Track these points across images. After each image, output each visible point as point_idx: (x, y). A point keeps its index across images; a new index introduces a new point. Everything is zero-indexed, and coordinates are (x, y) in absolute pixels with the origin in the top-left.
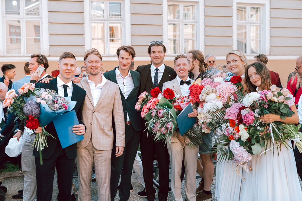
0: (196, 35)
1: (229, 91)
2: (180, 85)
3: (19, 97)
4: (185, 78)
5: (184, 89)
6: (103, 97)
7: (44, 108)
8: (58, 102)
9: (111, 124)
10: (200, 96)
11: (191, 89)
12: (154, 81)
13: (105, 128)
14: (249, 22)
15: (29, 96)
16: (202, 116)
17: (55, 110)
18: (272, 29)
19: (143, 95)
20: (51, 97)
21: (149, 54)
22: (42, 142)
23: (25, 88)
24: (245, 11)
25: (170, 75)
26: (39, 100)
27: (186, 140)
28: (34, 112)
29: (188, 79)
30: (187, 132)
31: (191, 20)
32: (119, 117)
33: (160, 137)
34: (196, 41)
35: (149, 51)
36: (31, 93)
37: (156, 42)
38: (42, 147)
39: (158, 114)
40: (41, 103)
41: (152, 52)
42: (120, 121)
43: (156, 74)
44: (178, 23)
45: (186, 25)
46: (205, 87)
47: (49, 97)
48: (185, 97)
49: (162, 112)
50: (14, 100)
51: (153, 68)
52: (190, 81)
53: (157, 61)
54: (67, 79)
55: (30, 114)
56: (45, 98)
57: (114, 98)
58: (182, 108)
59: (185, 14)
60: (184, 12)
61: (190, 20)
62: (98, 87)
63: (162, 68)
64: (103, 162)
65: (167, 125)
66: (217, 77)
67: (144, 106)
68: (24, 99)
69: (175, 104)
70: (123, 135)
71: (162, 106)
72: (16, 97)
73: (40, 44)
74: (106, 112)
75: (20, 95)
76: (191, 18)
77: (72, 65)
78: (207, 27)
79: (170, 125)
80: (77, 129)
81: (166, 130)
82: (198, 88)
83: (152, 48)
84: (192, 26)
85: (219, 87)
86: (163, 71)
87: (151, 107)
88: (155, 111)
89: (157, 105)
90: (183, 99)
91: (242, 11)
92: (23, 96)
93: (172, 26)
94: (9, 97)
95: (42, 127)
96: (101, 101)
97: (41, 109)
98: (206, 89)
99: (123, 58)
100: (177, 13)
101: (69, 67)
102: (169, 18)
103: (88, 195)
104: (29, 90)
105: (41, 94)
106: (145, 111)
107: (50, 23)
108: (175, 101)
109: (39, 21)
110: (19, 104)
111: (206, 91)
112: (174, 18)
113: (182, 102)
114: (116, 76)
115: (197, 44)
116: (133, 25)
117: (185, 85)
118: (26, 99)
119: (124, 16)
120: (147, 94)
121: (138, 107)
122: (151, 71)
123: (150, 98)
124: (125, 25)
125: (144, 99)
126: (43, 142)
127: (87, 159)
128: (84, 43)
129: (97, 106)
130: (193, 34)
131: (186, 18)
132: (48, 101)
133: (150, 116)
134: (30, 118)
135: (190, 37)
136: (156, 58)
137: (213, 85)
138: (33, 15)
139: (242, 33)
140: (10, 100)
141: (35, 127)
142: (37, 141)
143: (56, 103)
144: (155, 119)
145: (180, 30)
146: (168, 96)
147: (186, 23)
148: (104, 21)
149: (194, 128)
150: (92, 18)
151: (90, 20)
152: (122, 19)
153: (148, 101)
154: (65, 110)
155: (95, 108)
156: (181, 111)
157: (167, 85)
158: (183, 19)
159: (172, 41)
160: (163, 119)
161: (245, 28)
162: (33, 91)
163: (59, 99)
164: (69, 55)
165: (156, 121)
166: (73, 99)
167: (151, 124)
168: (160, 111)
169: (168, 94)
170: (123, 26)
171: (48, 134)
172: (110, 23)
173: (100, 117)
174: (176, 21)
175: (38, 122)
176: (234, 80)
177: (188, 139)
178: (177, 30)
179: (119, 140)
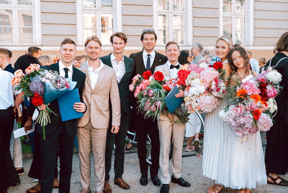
0: (184, 26)
1: (212, 76)
2: (170, 69)
3: (25, 77)
4: (175, 62)
5: (174, 73)
6: (101, 81)
7: (49, 86)
8: (61, 82)
9: (108, 105)
10: (186, 81)
11: (179, 74)
12: (147, 66)
13: (102, 109)
14: (234, 14)
15: (34, 76)
16: (188, 99)
17: (58, 88)
18: (256, 20)
19: (136, 78)
20: (54, 77)
21: (142, 41)
22: (45, 118)
23: (31, 68)
24: (231, 3)
25: (160, 60)
26: (44, 80)
27: (174, 118)
28: (39, 90)
29: (178, 64)
30: (175, 111)
31: (181, 11)
32: (115, 99)
33: (150, 114)
34: (185, 32)
35: (142, 39)
36: (36, 73)
37: (149, 30)
38: (46, 123)
39: (148, 94)
40: (46, 82)
41: (145, 39)
42: (116, 102)
43: (149, 60)
44: (167, 14)
45: (176, 17)
46: (191, 73)
47: (53, 77)
48: (174, 79)
49: (152, 92)
50: (21, 79)
51: (145, 54)
52: (179, 65)
53: (149, 47)
54: (67, 63)
55: (36, 92)
56: (49, 77)
57: (111, 81)
58: (170, 89)
59: (175, 5)
60: (174, 3)
61: (179, 11)
62: (96, 72)
63: (153, 54)
64: (99, 140)
65: (156, 103)
66: (202, 62)
67: (137, 87)
68: (30, 79)
69: (164, 86)
70: (119, 115)
71: (152, 87)
72: (23, 77)
73: (33, 35)
74: (103, 95)
75: (27, 75)
76: (181, 10)
77: (71, 50)
78: (195, 18)
79: (159, 104)
80: (77, 106)
81: (155, 108)
82: (186, 73)
83: (144, 35)
84: (180, 17)
85: (202, 72)
86: (154, 57)
87: (143, 88)
88: (146, 91)
89: (148, 86)
90: (171, 81)
91: (228, 3)
92: (28, 76)
93: (162, 17)
94: (17, 76)
95: (46, 105)
96: (98, 84)
97: (45, 88)
98: (192, 75)
99: (116, 43)
100: (167, 5)
101: (68, 52)
102: (159, 9)
103: (87, 169)
104: (35, 71)
105: (46, 74)
106: (137, 91)
107: (42, 12)
108: (164, 83)
109: (32, 10)
110: (25, 83)
111: (192, 76)
112: (164, 9)
113: (170, 83)
114: (111, 60)
115: (185, 35)
116: (124, 16)
117: (175, 69)
118: (32, 79)
119: (116, 6)
120: (140, 76)
121: (131, 87)
122: (143, 57)
123: (142, 80)
124: (116, 15)
125: (137, 81)
126: (47, 119)
127: (85, 137)
128: (77, 33)
129: (95, 89)
130: (182, 25)
131: (176, 9)
132: (52, 80)
133: (142, 96)
134: (36, 96)
135: (180, 28)
136: (148, 44)
137: (198, 71)
138: (25, 5)
139: (228, 25)
140: (18, 79)
141: (39, 103)
142: (41, 118)
143: (58, 83)
144: (145, 98)
145: (170, 22)
146: (158, 78)
147: (175, 14)
148: (96, 12)
149: (181, 107)
150: (84, 8)
151: (82, 10)
152: (113, 9)
153: (140, 82)
154: (67, 88)
155: (93, 91)
156: (170, 91)
157: (159, 69)
158: (172, 10)
159: (162, 32)
160: (153, 98)
161: (231, 20)
162: (38, 71)
163: (61, 79)
164: (68, 41)
165: (146, 100)
166: (73, 80)
167: (143, 103)
168: (150, 91)
169: (157, 76)
170: (114, 16)
171: (51, 111)
172: (102, 13)
173: (98, 99)
174: (165, 12)
175: (43, 100)
176: (216, 66)
177: (176, 117)
178: (167, 21)
179: (115, 119)
